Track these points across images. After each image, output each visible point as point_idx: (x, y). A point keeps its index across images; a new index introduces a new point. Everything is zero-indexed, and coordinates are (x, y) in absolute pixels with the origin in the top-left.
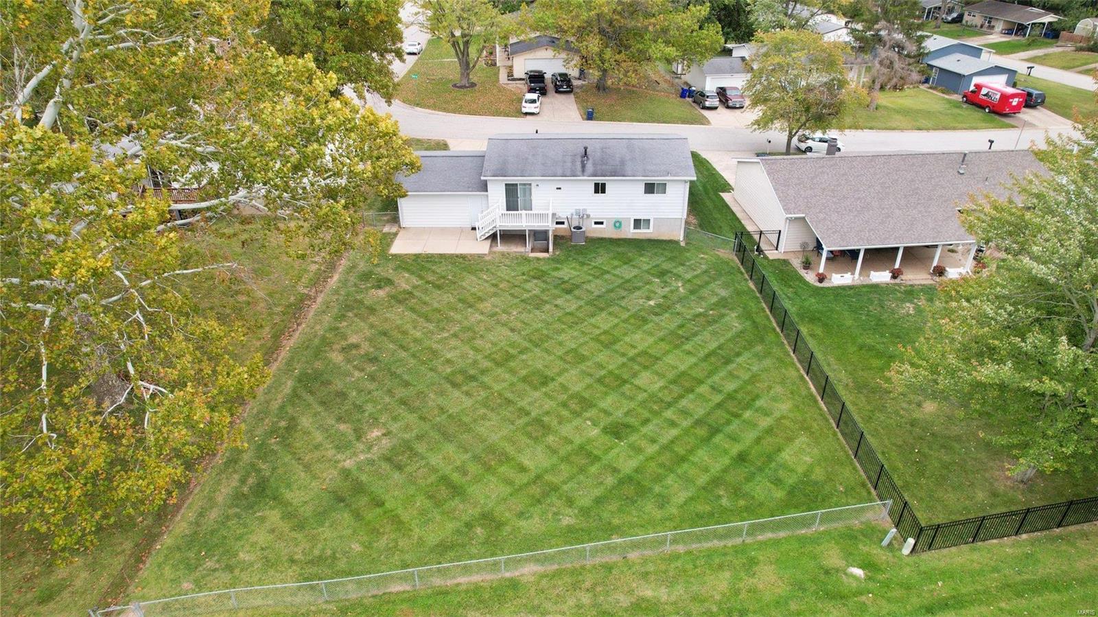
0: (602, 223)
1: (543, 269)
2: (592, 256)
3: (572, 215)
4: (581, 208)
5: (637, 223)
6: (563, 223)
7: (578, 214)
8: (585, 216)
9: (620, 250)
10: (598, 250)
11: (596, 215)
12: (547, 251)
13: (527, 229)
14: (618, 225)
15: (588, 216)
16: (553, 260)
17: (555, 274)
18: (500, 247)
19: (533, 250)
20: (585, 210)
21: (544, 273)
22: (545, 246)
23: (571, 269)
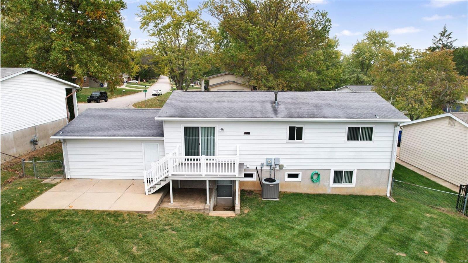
0: (296, 176)
1: (228, 235)
2: (292, 216)
3: (262, 165)
4: (273, 157)
5: (338, 176)
6: (251, 175)
7: (269, 164)
8: (278, 168)
9: (325, 207)
10: (298, 208)
11: (290, 166)
12: (233, 208)
13: (207, 179)
14: (315, 177)
15: (281, 167)
16: (240, 221)
17: (245, 243)
18: (173, 204)
19: (215, 208)
20: (277, 159)
21: (229, 243)
22: (230, 203)
23: (269, 235)
